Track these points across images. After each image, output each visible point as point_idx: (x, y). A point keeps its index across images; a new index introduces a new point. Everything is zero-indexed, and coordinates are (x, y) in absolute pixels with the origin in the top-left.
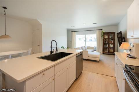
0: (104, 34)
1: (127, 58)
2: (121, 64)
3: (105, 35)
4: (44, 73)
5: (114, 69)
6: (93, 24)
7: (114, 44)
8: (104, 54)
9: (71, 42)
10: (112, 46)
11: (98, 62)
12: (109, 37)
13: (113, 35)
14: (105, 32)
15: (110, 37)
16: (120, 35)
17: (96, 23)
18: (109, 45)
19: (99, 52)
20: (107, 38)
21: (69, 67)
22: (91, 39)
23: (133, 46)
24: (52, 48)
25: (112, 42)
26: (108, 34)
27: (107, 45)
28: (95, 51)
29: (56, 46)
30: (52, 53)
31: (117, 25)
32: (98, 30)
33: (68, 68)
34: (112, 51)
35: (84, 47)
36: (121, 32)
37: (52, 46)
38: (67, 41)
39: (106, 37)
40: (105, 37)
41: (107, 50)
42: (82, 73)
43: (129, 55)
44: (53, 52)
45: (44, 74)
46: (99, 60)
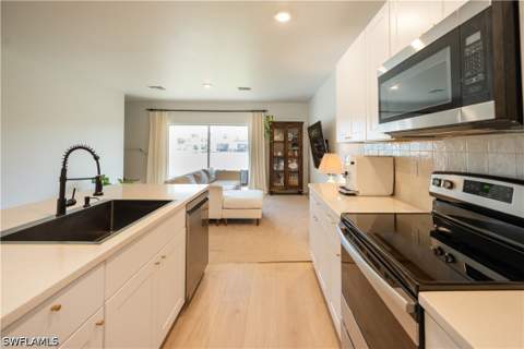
0: (274, 126)
1: (339, 198)
2: (329, 216)
3: (276, 132)
4: (56, 303)
5: (307, 239)
6: (240, 88)
7: (300, 160)
8: (271, 193)
9: (146, 154)
10: (294, 166)
11: (258, 224)
12: (286, 136)
13: (296, 131)
14: (274, 120)
15: (290, 136)
16: (314, 133)
17: (248, 89)
18: (286, 164)
19: (256, 188)
20: (282, 139)
21: (163, 257)
22: (225, 142)
23: (353, 163)
24: (68, 183)
25: (296, 153)
26: (284, 126)
27: (282, 164)
28: (244, 185)
29: (95, 174)
30: (69, 210)
31: (306, 102)
32: (253, 111)
33: (158, 263)
34: (294, 180)
35: (204, 175)
36: (318, 125)
37: (68, 176)
38: (125, 150)
39: (278, 137)
40: (276, 138)
41: (282, 180)
42: (203, 274)
43: (343, 188)
44: (73, 202)
45: (57, 308)
46: (260, 217)
